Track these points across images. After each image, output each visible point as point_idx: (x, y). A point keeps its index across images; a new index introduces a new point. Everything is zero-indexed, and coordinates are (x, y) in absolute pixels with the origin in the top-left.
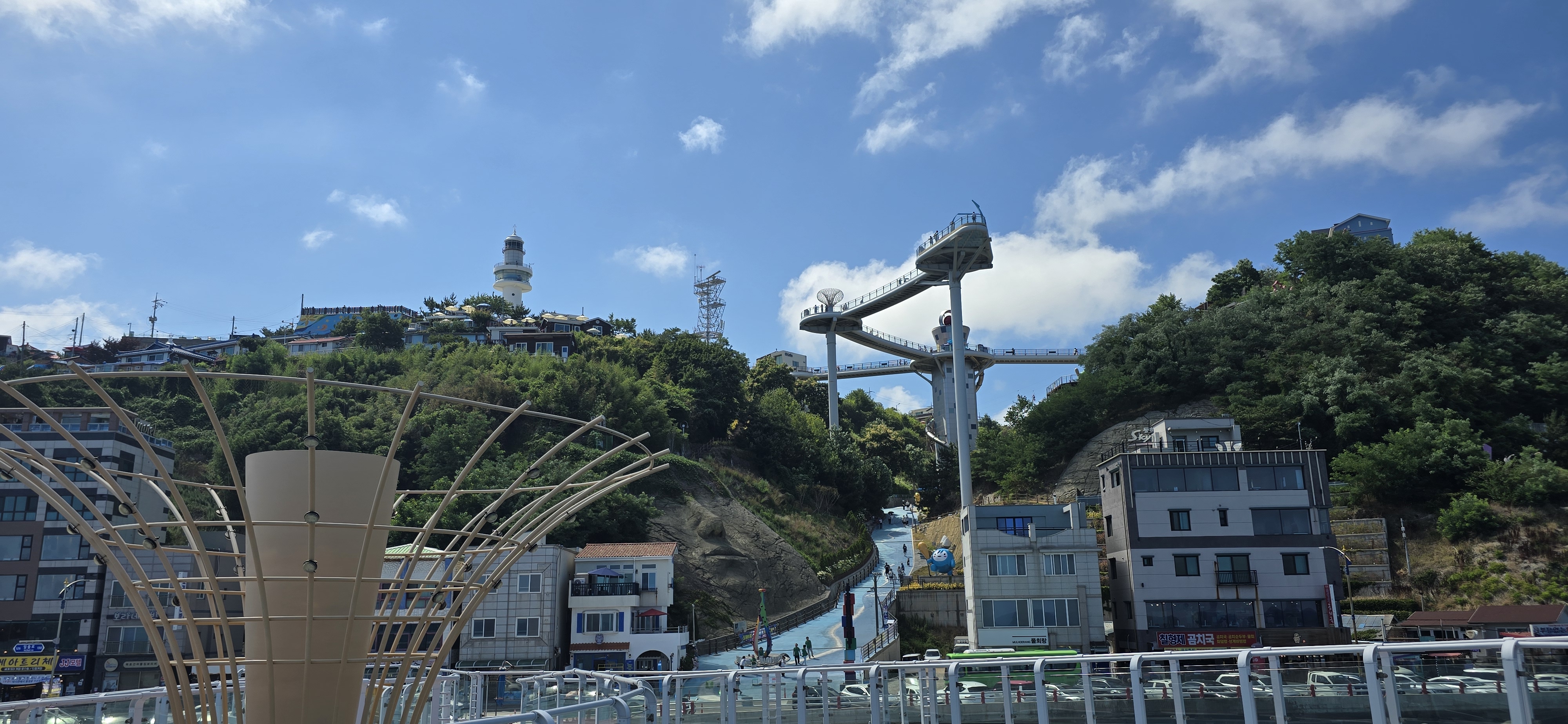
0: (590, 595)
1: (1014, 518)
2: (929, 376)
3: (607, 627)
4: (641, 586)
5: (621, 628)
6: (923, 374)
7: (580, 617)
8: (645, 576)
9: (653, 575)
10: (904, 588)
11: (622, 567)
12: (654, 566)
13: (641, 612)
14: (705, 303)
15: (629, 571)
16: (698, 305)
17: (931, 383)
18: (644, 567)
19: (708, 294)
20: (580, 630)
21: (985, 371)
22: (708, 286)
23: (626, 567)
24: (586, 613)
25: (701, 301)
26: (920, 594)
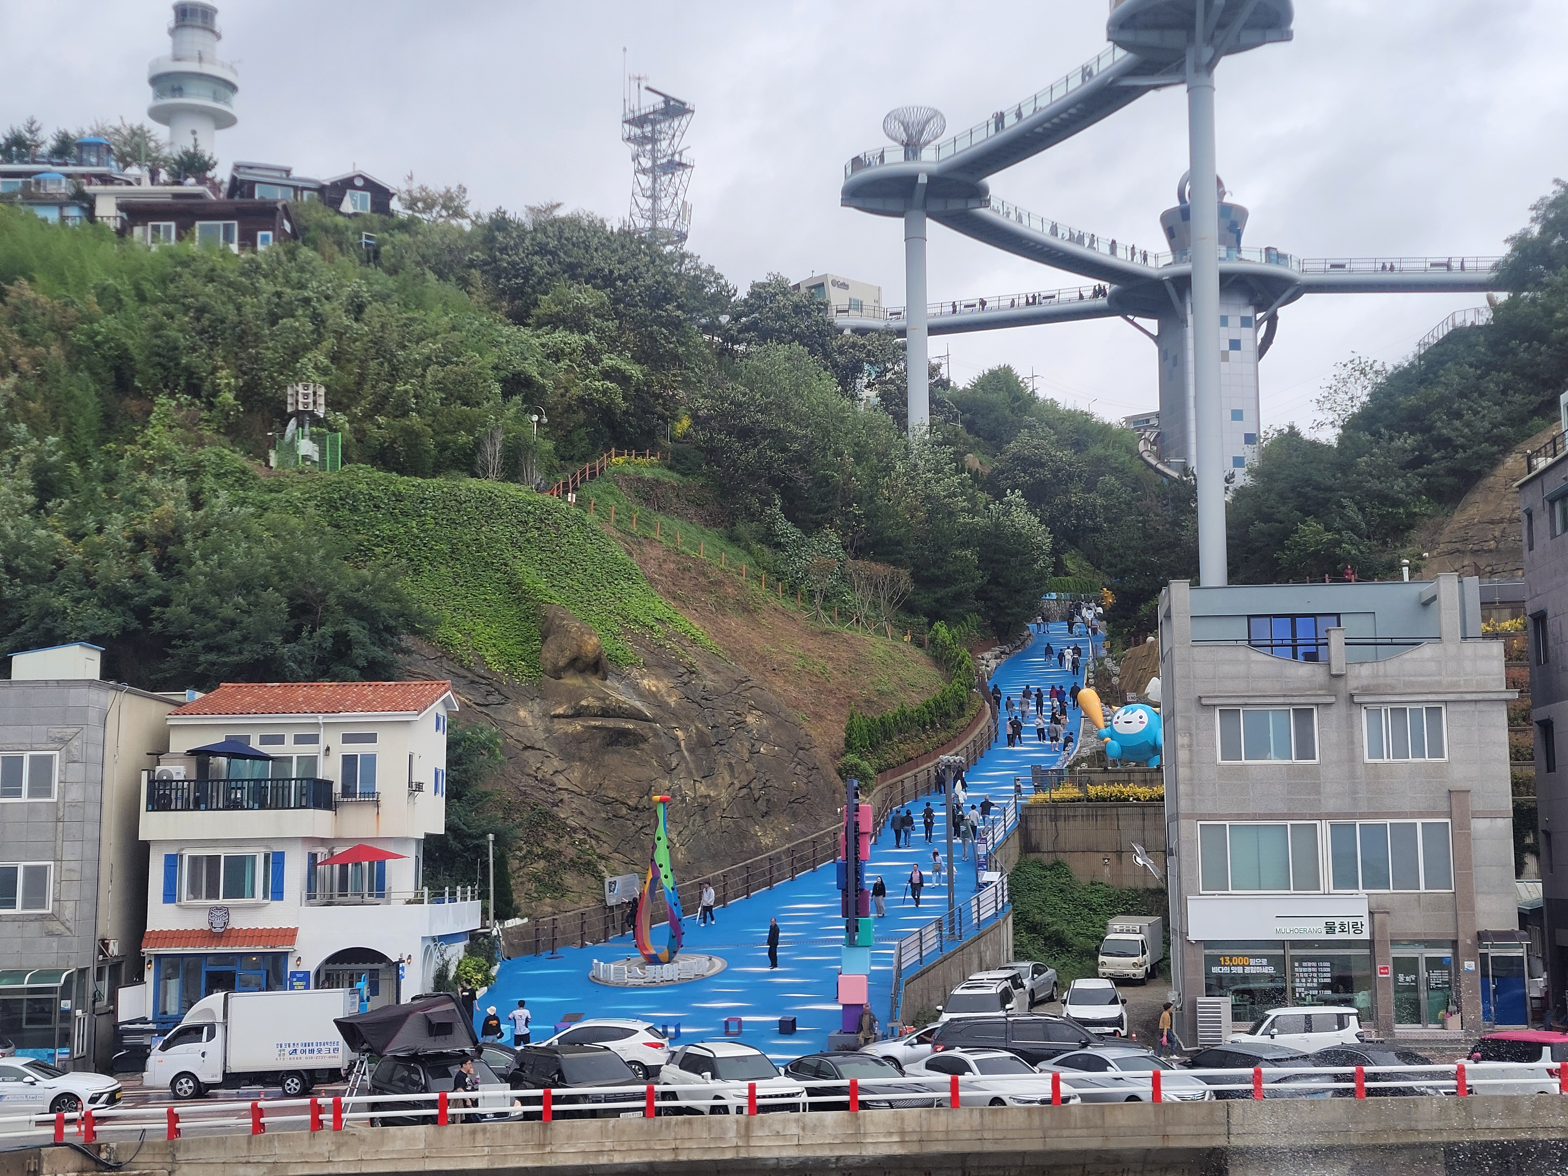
0: (197, 808)
1: (1293, 617)
2: (1152, 325)
3: (236, 889)
4: (337, 788)
5: (276, 892)
6: (1137, 320)
7: (172, 862)
8: (349, 761)
9: (370, 760)
10: (1042, 796)
11: (289, 739)
12: (371, 738)
13: (338, 851)
14: (646, 163)
15: (307, 750)
16: (632, 166)
17: (1157, 339)
18: (348, 739)
19: (653, 140)
20: (170, 895)
21: (1281, 312)
22: (654, 123)
23: (299, 739)
24: (188, 853)
25: (635, 158)
26: (1079, 812)
